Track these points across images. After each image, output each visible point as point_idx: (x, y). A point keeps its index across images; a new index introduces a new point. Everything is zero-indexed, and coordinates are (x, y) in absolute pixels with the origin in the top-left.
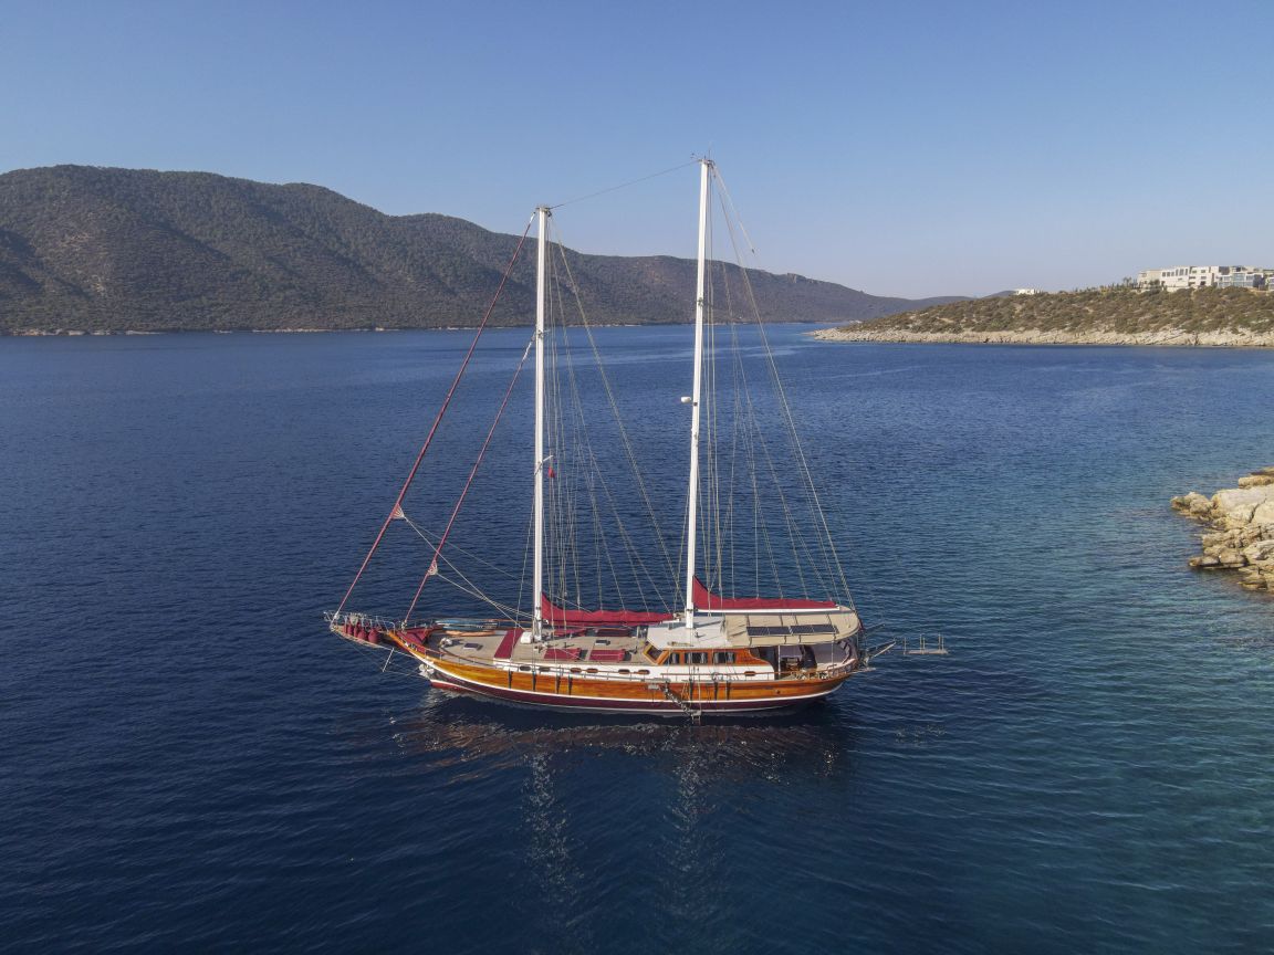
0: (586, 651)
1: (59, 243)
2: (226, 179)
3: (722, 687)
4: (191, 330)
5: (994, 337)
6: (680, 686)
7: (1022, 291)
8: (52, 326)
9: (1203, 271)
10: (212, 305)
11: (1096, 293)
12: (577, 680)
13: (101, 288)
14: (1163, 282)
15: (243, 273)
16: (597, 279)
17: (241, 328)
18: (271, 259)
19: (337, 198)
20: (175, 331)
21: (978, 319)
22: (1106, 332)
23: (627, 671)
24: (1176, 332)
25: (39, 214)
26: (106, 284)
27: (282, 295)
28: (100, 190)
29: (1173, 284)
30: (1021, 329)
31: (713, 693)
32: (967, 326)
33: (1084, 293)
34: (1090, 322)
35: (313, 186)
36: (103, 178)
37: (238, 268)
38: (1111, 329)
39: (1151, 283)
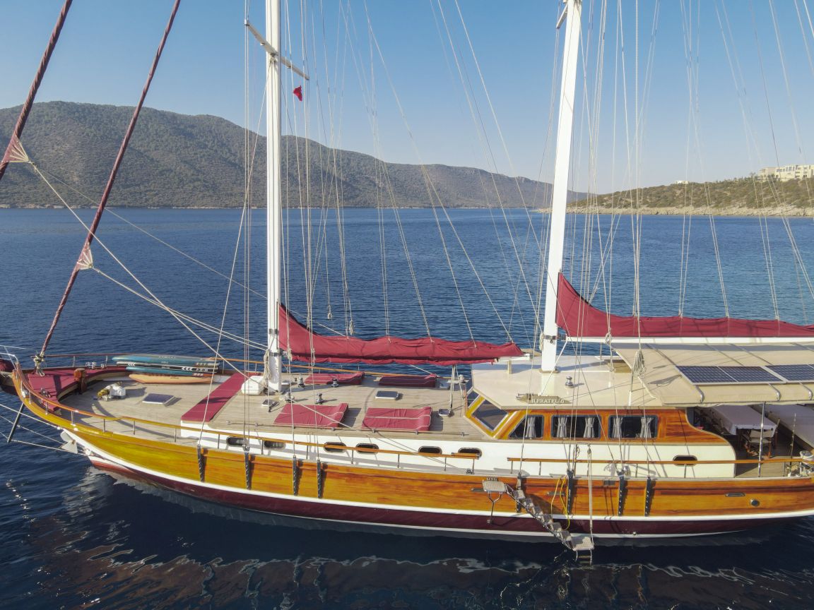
0: (357, 411)
1: (50, 150)
2: (159, 111)
3: (638, 488)
4: (132, 207)
5: (662, 211)
6: (548, 484)
7: (680, 182)
8: (44, 202)
9: (805, 168)
10: (147, 191)
11: (731, 183)
12: (336, 468)
13: (76, 179)
14: (777, 176)
15: (167, 171)
16: (395, 178)
17: (165, 206)
18: (186, 162)
19: (229, 124)
20: (123, 207)
21: (651, 199)
22: (740, 207)
23: (435, 451)
24: (790, 208)
25: (38, 131)
26: (80, 176)
27: (192, 185)
28: (77, 117)
29: (785, 176)
30: (681, 206)
31: (617, 500)
32: (644, 204)
33: (723, 183)
34: (728, 201)
35: (214, 117)
36: (80, 110)
37: (165, 167)
38: (743, 206)
39: (769, 176)
